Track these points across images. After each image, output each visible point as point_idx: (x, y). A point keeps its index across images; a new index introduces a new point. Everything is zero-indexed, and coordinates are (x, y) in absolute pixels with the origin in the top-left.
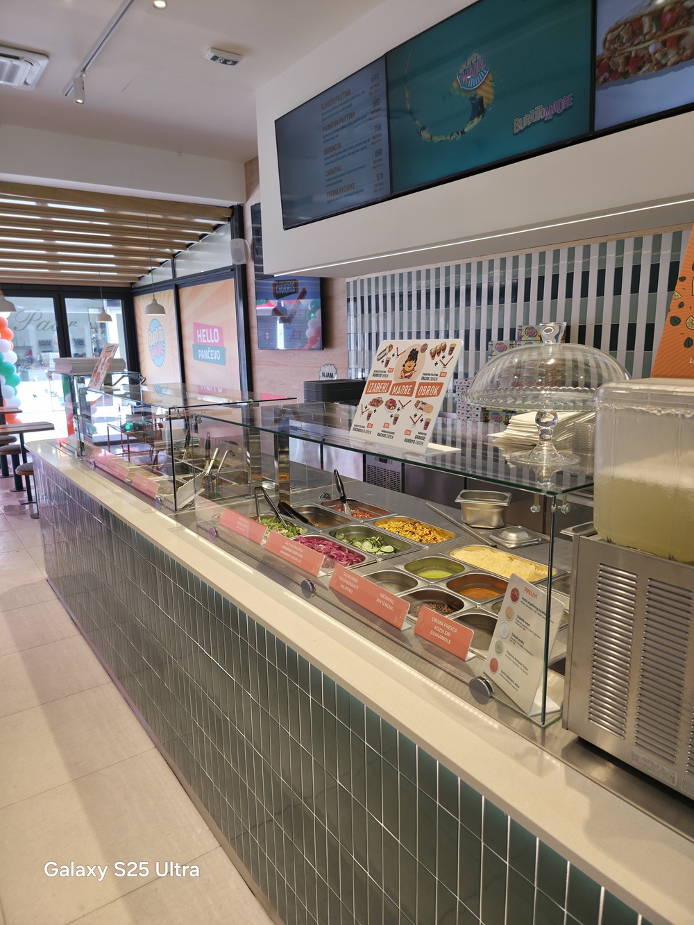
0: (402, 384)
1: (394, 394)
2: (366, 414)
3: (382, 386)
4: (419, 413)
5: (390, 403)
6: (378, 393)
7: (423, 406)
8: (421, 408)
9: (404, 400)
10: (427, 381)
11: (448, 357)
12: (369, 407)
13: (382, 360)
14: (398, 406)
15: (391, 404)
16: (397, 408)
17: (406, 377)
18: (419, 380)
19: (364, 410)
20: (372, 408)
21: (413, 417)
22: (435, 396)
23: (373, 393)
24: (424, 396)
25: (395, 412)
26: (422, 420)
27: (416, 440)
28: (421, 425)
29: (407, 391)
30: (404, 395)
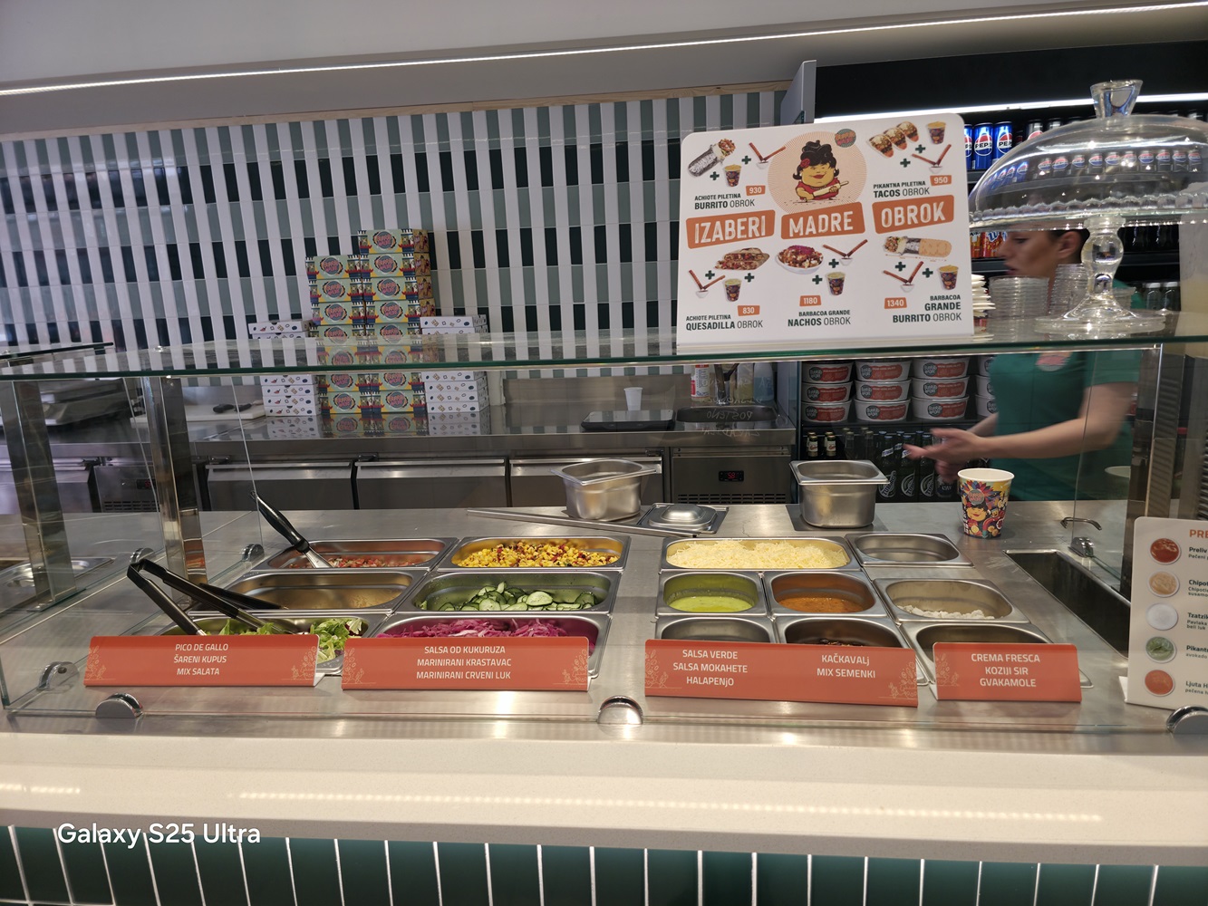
0: (816, 214)
1: (796, 236)
2: (719, 289)
3: (745, 224)
4: (911, 262)
5: (797, 254)
6: (736, 239)
7: (915, 246)
8: (907, 251)
9: (845, 242)
10: (895, 198)
11: (933, 151)
12: (718, 273)
13: (710, 172)
14: (828, 256)
15: (800, 257)
16: (827, 260)
17: (816, 198)
18: (867, 200)
19: (705, 281)
20: (737, 275)
21: (896, 272)
22: (940, 221)
23: (718, 242)
24: (906, 226)
25: (824, 270)
26: (928, 273)
27: (931, 313)
28: (935, 286)
29: (842, 224)
30: (837, 233)
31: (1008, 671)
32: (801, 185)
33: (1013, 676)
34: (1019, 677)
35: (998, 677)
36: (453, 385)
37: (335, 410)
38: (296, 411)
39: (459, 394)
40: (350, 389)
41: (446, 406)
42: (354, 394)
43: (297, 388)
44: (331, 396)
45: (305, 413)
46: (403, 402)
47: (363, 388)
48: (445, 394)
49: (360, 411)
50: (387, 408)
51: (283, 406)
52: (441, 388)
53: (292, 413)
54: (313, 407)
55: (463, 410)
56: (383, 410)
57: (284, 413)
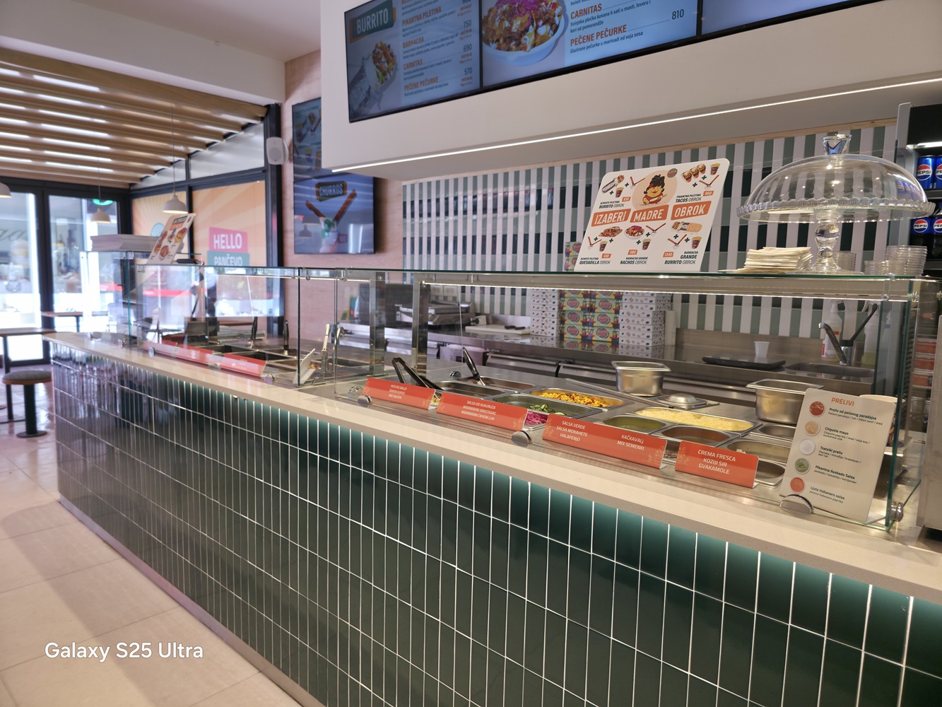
0: (647, 210)
1: (637, 221)
2: (598, 246)
3: (617, 215)
4: (681, 234)
5: (634, 230)
6: (611, 223)
7: (686, 227)
8: (682, 229)
9: (654, 225)
10: (685, 203)
11: (710, 178)
12: (600, 238)
13: (610, 191)
14: (647, 231)
15: (635, 231)
16: (646, 233)
17: (650, 203)
18: (672, 203)
19: (593, 242)
20: (607, 239)
21: (673, 239)
22: (701, 214)
23: (604, 223)
24: (685, 217)
25: (643, 238)
26: (687, 240)
27: (682, 260)
28: (688, 247)
29: (657, 216)
30: (654, 220)
31: (716, 463)
32: (646, 196)
33: (718, 466)
34: (721, 467)
35: (709, 464)
36: (637, 327)
37: (567, 335)
38: (546, 333)
39: (640, 333)
40: (577, 323)
41: (631, 340)
42: (579, 326)
43: (548, 319)
44: (566, 326)
45: (550, 335)
46: (605, 335)
47: (585, 323)
48: (631, 332)
49: (580, 337)
50: (596, 338)
51: (539, 330)
52: (629, 328)
53: (544, 334)
54: (554, 332)
55: (641, 344)
56: (594, 339)
57: (539, 334)
